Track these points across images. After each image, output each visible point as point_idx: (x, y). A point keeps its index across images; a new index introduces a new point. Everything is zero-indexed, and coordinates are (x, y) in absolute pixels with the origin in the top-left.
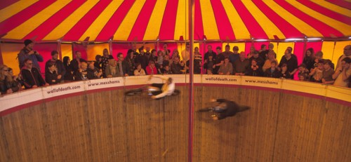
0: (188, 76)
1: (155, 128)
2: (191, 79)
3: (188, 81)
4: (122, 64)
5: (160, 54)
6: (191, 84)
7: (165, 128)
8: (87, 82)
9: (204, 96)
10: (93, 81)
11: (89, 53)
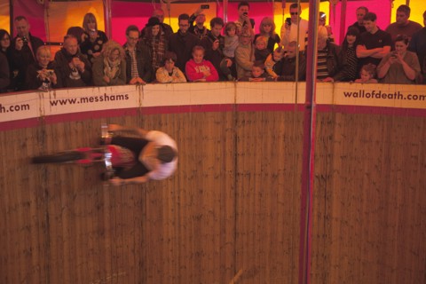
0: (303, 86)
1: (213, 213)
2: (310, 94)
3: (302, 100)
4: (138, 52)
5: (232, 32)
6: (308, 107)
7: (236, 214)
8: (46, 95)
9: (337, 137)
10: (62, 94)
11: (50, 22)
